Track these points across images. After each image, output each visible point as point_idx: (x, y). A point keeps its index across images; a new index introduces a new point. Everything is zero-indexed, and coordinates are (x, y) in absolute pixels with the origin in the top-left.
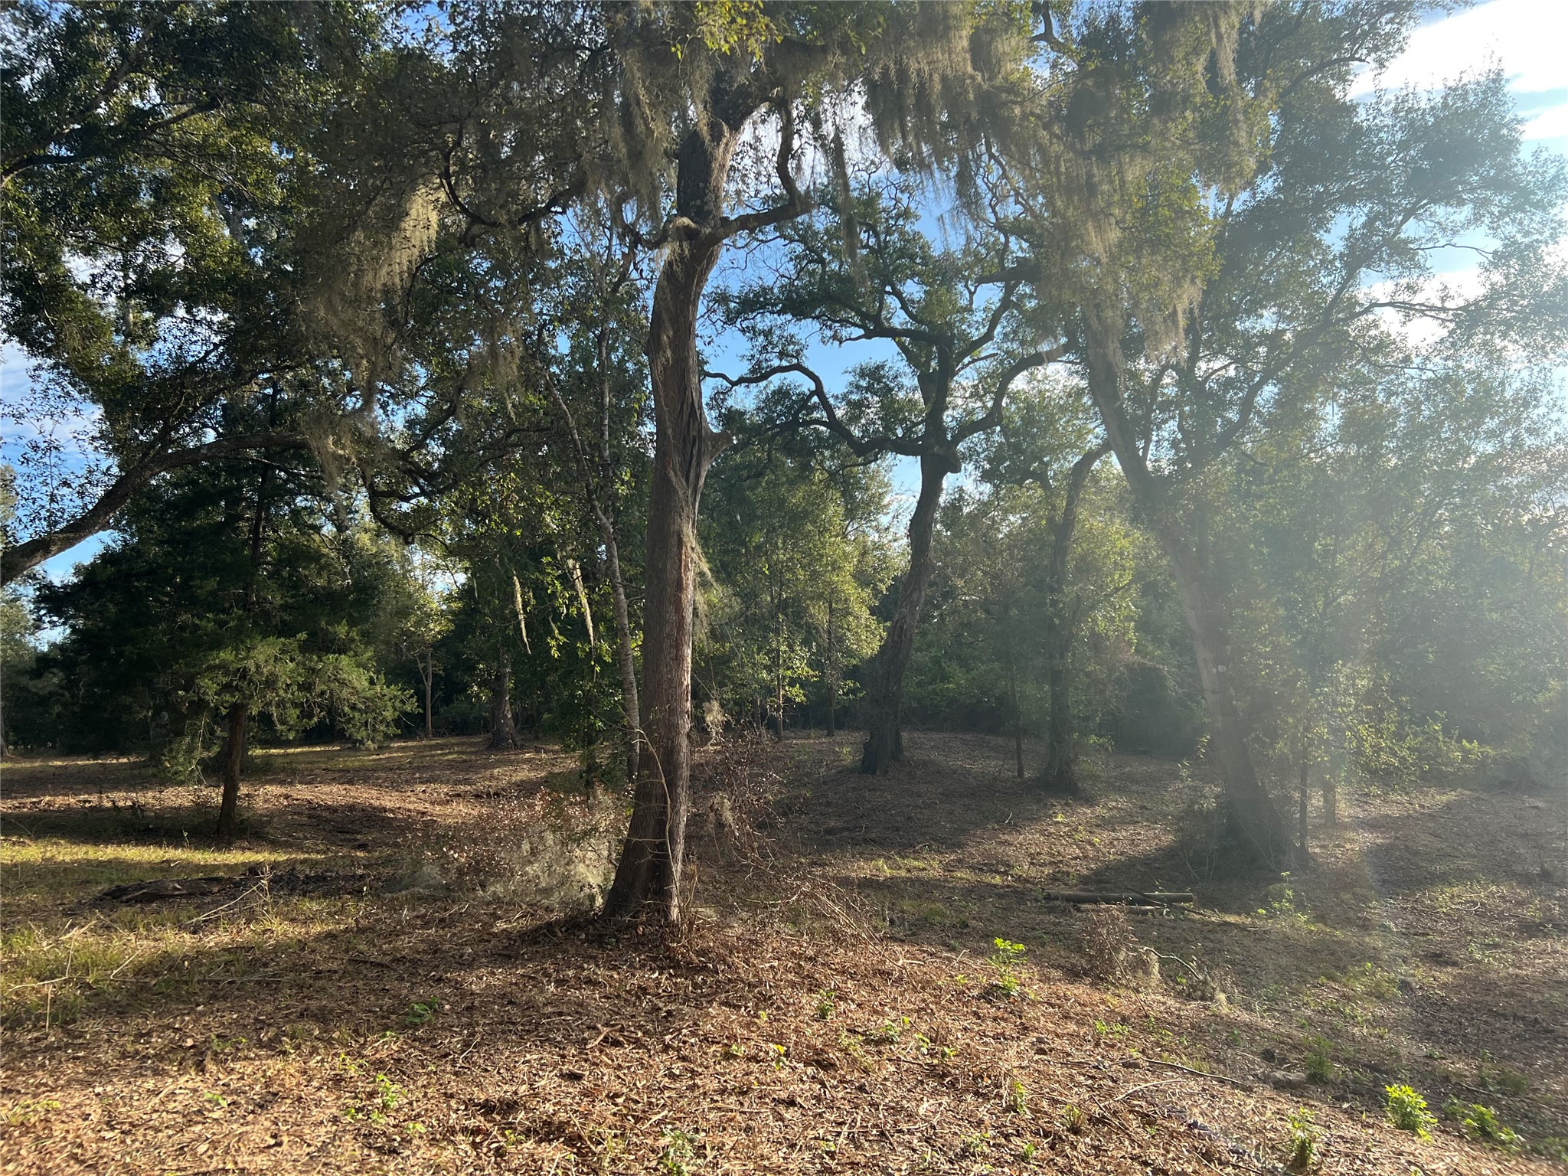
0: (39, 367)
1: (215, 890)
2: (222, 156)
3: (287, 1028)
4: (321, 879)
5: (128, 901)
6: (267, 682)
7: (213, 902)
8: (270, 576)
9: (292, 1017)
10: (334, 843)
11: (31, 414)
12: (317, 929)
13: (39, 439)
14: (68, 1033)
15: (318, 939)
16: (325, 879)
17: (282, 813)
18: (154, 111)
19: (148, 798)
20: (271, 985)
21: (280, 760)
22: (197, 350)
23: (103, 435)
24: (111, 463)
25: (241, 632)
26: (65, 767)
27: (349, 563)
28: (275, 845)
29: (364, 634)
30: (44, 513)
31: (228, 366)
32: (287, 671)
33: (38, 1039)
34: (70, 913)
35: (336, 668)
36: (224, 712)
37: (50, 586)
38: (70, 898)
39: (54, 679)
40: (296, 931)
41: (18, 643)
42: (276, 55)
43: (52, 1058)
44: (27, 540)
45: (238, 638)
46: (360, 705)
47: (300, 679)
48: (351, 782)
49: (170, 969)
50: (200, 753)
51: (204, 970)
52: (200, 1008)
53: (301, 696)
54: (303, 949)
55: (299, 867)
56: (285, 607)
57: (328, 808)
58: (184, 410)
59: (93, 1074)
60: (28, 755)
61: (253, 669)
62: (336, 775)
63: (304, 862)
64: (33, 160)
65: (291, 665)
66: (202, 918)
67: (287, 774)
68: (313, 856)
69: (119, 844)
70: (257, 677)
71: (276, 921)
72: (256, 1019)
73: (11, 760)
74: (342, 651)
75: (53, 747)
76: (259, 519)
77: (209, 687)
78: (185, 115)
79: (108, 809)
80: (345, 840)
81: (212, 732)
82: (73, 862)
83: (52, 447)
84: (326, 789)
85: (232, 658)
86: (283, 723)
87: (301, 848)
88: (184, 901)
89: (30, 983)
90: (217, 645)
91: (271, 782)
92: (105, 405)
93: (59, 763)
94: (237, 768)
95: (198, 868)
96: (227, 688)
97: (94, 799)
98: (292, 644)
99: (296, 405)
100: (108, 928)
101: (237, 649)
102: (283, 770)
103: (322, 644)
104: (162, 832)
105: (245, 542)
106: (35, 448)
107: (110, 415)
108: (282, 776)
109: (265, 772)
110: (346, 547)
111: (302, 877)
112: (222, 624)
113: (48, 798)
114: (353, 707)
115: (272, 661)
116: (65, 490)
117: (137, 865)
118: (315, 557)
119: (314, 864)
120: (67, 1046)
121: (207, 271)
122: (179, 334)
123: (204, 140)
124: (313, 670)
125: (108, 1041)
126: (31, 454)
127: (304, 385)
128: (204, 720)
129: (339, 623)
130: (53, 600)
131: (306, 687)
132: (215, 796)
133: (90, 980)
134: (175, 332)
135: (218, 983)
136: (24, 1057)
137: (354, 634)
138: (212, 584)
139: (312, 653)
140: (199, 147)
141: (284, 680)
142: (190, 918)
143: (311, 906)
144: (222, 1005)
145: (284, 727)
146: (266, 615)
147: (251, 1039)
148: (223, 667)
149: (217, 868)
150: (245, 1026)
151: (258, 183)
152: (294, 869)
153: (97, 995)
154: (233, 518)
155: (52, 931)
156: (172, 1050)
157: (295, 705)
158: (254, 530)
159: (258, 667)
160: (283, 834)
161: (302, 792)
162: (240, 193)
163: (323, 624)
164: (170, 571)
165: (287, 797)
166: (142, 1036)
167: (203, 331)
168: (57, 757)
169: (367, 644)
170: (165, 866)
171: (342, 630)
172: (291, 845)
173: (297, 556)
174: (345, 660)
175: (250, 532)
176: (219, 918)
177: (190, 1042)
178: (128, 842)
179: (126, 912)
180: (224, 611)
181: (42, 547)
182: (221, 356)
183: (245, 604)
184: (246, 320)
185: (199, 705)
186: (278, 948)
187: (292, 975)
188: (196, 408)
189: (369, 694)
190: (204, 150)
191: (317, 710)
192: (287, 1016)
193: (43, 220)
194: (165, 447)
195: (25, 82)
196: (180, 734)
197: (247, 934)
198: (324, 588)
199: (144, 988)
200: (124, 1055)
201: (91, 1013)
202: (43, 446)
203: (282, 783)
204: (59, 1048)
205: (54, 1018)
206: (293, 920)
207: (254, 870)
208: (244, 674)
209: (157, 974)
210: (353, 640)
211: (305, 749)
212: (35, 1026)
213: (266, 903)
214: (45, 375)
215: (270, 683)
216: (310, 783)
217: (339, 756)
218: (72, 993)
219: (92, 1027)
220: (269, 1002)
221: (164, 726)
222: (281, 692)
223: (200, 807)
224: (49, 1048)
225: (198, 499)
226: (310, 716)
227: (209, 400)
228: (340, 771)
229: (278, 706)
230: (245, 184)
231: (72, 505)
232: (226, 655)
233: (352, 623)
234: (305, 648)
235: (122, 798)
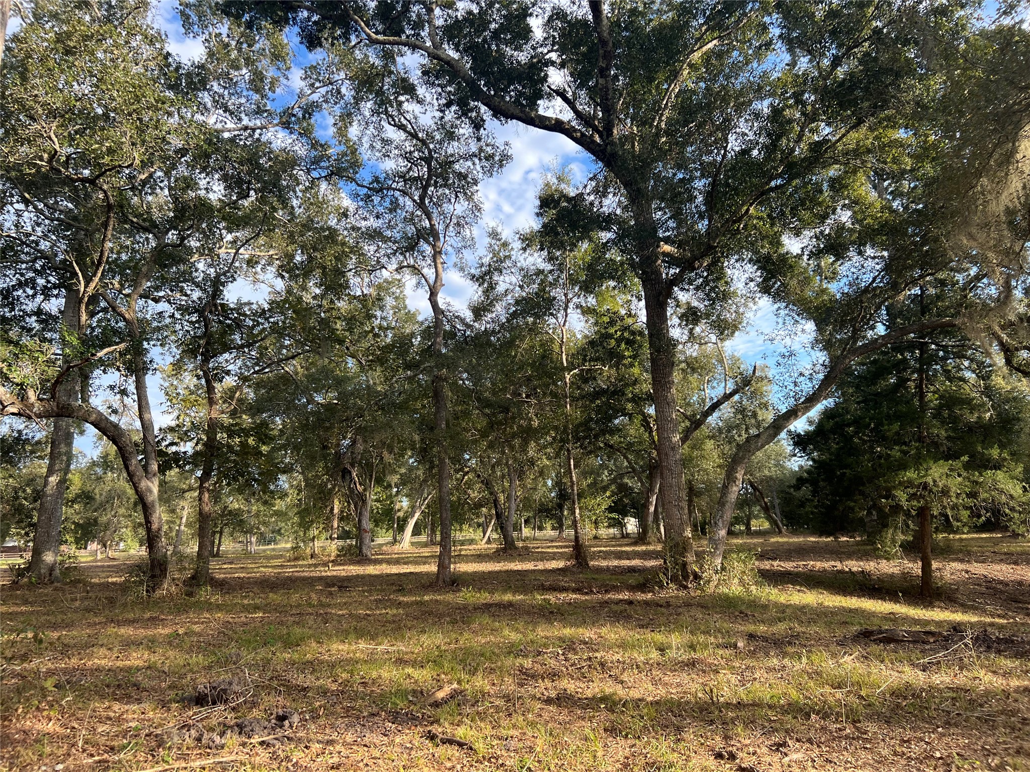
0: (779, 308)
1: (932, 640)
2: (869, 151)
3: (1008, 759)
4: (1009, 641)
5: (875, 640)
6: (942, 492)
7: (931, 650)
8: (934, 416)
9: (1011, 751)
10: (1009, 610)
11: (779, 337)
12: (1015, 683)
13: (784, 350)
14: (857, 729)
15: (1017, 690)
16: (1013, 641)
17: (965, 583)
18: (825, 141)
19: (870, 566)
20: (988, 722)
21: (957, 544)
22: (867, 278)
23: (817, 341)
24: (822, 357)
25: (920, 458)
26: (818, 542)
27: (991, 400)
28: (965, 608)
29: (1013, 454)
30: (792, 394)
31: (888, 283)
32: (955, 484)
33: (840, 730)
34: (841, 643)
35: (994, 480)
36: (914, 513)
37: (799, 435)
38: (839, 633)
39: (806, 491)
40: (998, 682)
41: (782, 466)
42: (898, 75)
43: (851, 744)
44: (785, 410)
45: (918, 461)
46: (1018, 508)
47: (967, 490)
48: (1016, 563)
49: (913, 695)
50: (901, 537)
51: (937, 701)
52: (940, 730)
53: (970, 502)
54: (1008, 698)
55: (989, 629)
56: (948, 438)
57: (1001, 582)
58: (864, 317)
59: (879, 763)
60: (794, 533)
61: (932, 483)
62: (1003, 557)
63: (992, 625)
64: (763, 194)
65: (960, 479)
66: (926, 660)
67: (965, 554)
68: (997, 620)
69: (859, 597)
70: (935, 489)
71: (983, 672)
72: (983, 747)
73: (786, 536)
74: (997, 466)
75: (808, 528)
76: (921, 380)
77: (902, 496)
78: (844, 135)
79: (847, 572)
80: (1019, 608)
81: (908, 526)
82: (835, 607)
83: (792, 354)
84: (997, 567)
85: (915, 476)
86: (958, 521)
87: (984, 612)
88: (911, 645)
89: (828, 689)
90: (904, 467)
91: (954, 560)
92: (815, 321)
93: (813, 539)
94: (929, 550)
95: (917, 622)
96: (913, 497)
97: (839, 565)
98: (957, 464)
99: (939, 297)
100: (866, 658)
101: (918, 469)
102: (961, 551)
103: (982, 464)
104: (884, 591)
105: (914, 395)
106: (784, 356)
107: (820, 329)
108: (960, 556)
109: (947, 552)
110: (988, 391)
111: (993, 638)
112: (905, 453)
113: (812, 563)
114: (1012, 509)
115: (944, 477)
116: (802, 378)
117: (873, 614)
118: (968, 402)
119: (1001, 627)
120: (858, 738)
121: (869, 226)
122: (855, 270)
123: (857, 145)
124: (977, 482)
125: (883, 740)
126: (781, 360)
127: (943, 283)
128: (901, 518)
129: (992, 447)
130: (801, 441)
131: (973, 495)
132: (915, 568)
133: (863, 693)
134: (853, 270)
135: (949, 712)
136: (834, 739)
137: (1005, 455)
138: (896, 427)
139: (974, 469)
140: (855, 151)
141: (954, 490)
142: (918, 659)
143: (1007, 663)
144: (956, 731)
145: (959, 524)
146: (936, 445)
147: (982, 762)
148: (910, 484)
149: (927, 622)
150: (976, 751)
151: (895, 160)
152: (986, 631)
153: (869, 705)
154: (902, 382)
155: (834, 655)
156: (926, 758)
157: (966, 508)
158: (919, 387)
159: (934, 481)
160: (970, 600)
161: (978, 569)
162: (883, 170)
163: (979, 449)
164: (867, 420)
165: (967, 572)
166: (905, 742)
167: (870, 263)
168: (813, 534)
169: (1017, 461)
170: (891, 617)
171: (995, 453)
172: (976, 608)
173: (951, 401)
174: (1000, 475)
175: (915, 388)
176: (939, 662)
177: (938, 755)
178: (864, 596)
179: (875, 648)
180: (905, 443)
181: (792, 414)
182: (883, 277)
183: (920, 439)
184: (898, 250)
185: (897, 509)
186: (988, 693)
187: (1003, 717)
188: (871, 315)
189: (1024, 499)
190: (857, 152)
191: (983, 512)
192: (1006, 749)
193: (772, 225)
194: (855, 342)
195: (755, 153)
196: (885, 526)
197: (962, 679)
198: (976, 423)
199: (898, 706)
200: (895, 754)
201: (869, 717)
202: (787, 354)
203: (962, 561)
204: (853, 738)
205: (847, 717)
206: (994, 672)
207: (957, 628)
208: (925, 486)
209: (905, 698)
210: (1005, 459)
211: (975, 536)
212: (837, 720)
213: (971, 656)
214: (782, 312)
215: (945, 492)
216: (983, 562)
217: (1002, 542)
218: (853, 700)
219: (872, 728)
220: (990, 735)
221: (875, 520)
222: (954, 499)
223: (905, 575)
224: (847, 737)
225: (879, 371)
226: (979, 516)
227: (878, 308)
228: (1005, 554)
229: (952, 508)
230: (885, 163)
231: (807, 387)
232: (911, 474)
233: (1002, 446)
234: (967, 466)
235: (854, 565)
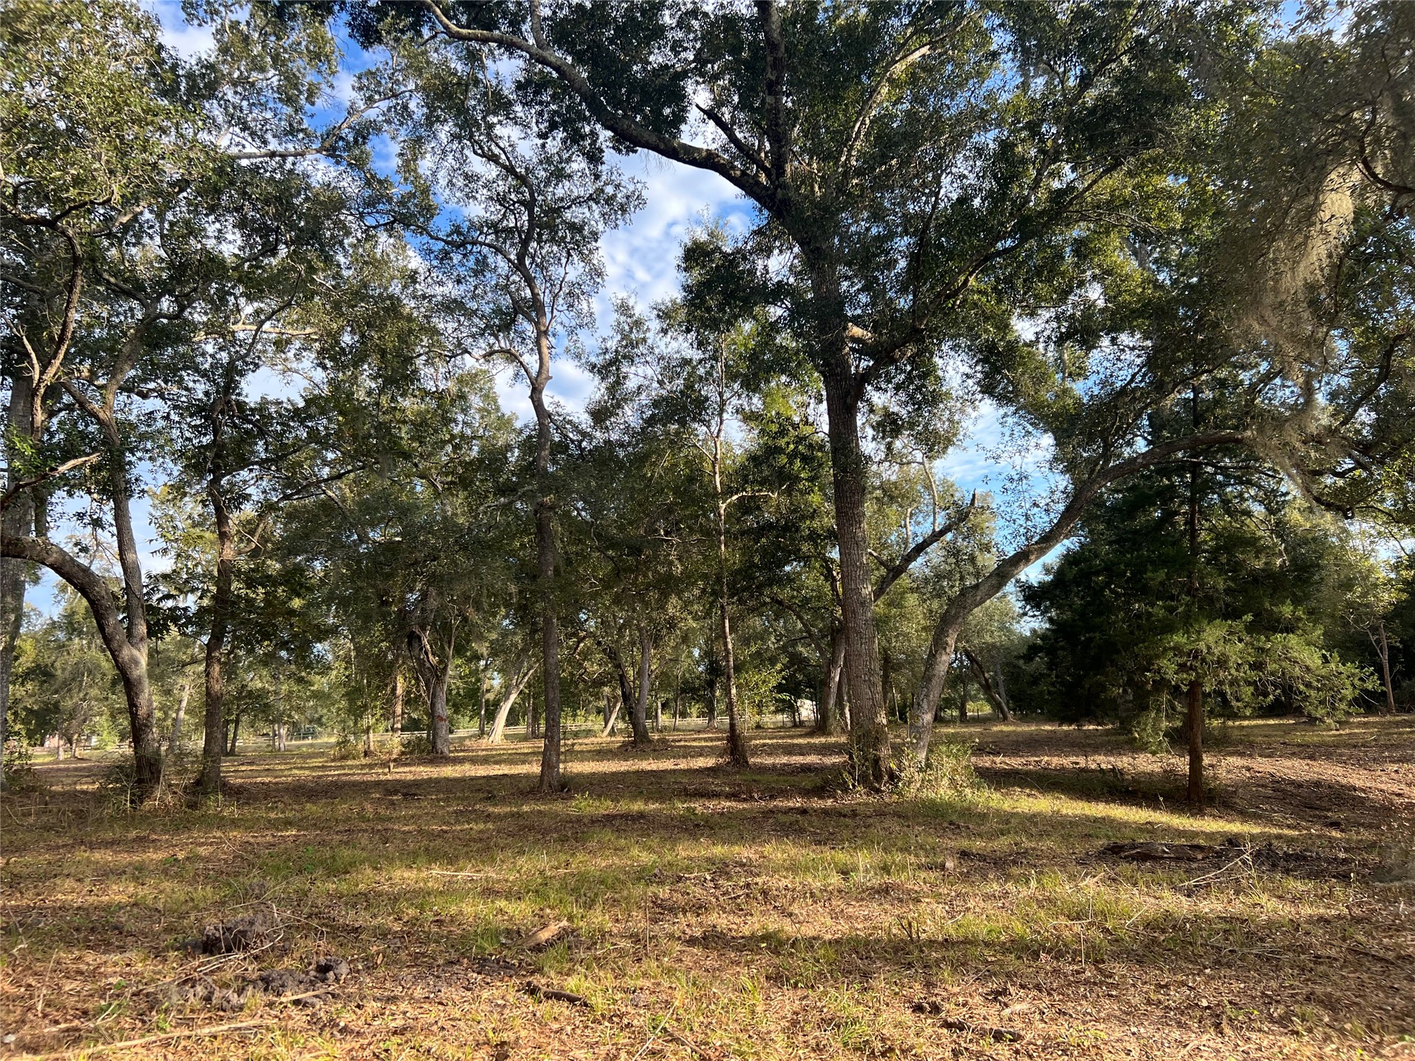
0: (1005, 415)
1: (1200, 857)
2: (1126, 204)
3: (1296, 1008)
4: (1299, 858)
5: (1126, 857)
6: (1218, 662)
7: (1199, 869)
8: (1208, 562)
9: (1299, 998)
10: (1303, 819)
11: (1006, 454)
12: (1307, 911)
13: (1013, 473)
14: (1100, 971)
15: (1310, 920)
16: (1305, 858)
17: (1246, 785)
18: (1070, 188)
19: (1123, 762)
20: (1271, 961)
21: (1236, 732)
22: (1126, 374)
23: (1055, 459)
24: (1063, 482)
25: (1189, 617)
26: (1054, 732)
27: (1283, 541)
28: (1244, 816)
29: (1311, 612)
30: (1022, 531)
31: (1151, 382)
32: (1236, 651)
33: (1078, 972)
34: (1082, 862)
35: (1284, 647)
36: (1185, 689)
37: (1030, 587)
38: (1079, 849)
39: (1040, 661)
40: (1286, 911)
41: (1009, 630)
42: (1167, 100)
43: (1091, 991)
44: (1012, 553)
45: (1187, 622)
46: (1315, 684)
47: (1251, 660)
48: (1312, 758)
49: (1174, 927)
50: (1165, 724)
51: (1204, 934)
52: (1208, 971)
53: (1253, 675)
54: (1297, 930)
55: (1275, 842)
56: (1228, 591)
57: (1292, 783)
58: (1120, 428)
59: (1127, 1014)
60: (1024, 719)
61: (1205, 651)
62: (1296, 750)
63: (1279, 837)
64: (987, 258)
65: (1241, 646)
66: (1192, 882)
67: (1245, 746)
68: (1286, 832)
69: (1107, 802)
70: (1209, 658)
71: (1265, 897)
72: (1263, 993)
73: (1013, 724)
74: (1289, 629)
75: (1042, 713)
76: (1193, 513)
77: (1168, 667)
78: (1095, 182)
79: (1093, 771)
80: (1314, 816)
81: (1174, 708)
82: (1076, 816)
83: (1023, 477)
84: (1288, 763)
85: (1184, 640)
86: (1238, 700)
87: (1270, 821)
88: (1173, 864)
89: (1063, 921)
90: (1169, 629)
91: (1231, 754)
92: (1053, 433)
93: (1048, 728)
94: (1199, 740)
95: (1181, 833)
96: (1182, 667)
97: (1082, 762)
98: (1238, 625)
99: (1217, 402)
100: (1114, 880)
101: (1188, 632)
102: (1241, 742)
103: (1268, 625)
104: (1140, 795)
105: (1183, 533)
106: (1011, 480)
107: (1059, 443)
108: (1240, 748)
109: (1223, 743)
110: (1280, 529)
111: (1281, 854)
112: (1171, 610)
113: (1046, 758)
114: (1308, 685)
115: (1221, 642)
116: (1036, 510)
117: (1126, 824)
118: (1252, 543)
119: (1290, 841)
120: (1101, 983)
121: (1125, 305)
122: (1109, 365)
123: (1112, 196)
124: (1263, 650)
125: (1134, 985)
126: (1008, 485)
127: (1222, 383)
128: (1165, 697)
129: (1283, 603)
130: (1033, 596)
131: (1257, 666)
132: (1182, 764)
133: (1109, 925)
134: (1106, 364)
135: (1219, 949)
136: (1069, 985)
137: (1300, 613)
138: (1161, 575)
139: (1259, 633)
140: (1108, 202)
141: (1234, 659)
142: (1182, 881)
143: (1297, 886)
144: (1228, 972)
145: (1239, 704)
146: (1210, 600)
147: (1261, 1012)
148: (1177, 650)
149: (1196, 834)
150: (1254, 998)
151: (1160, 216)
152: (1270, 845)
153: (1117, 941)
154: (1169, 516)
155: (1072, 878)
156: (1189, 1007)
157: (1249, 683)
158: (1190, 522)
159: (1209, 648)
160: (1252, 806)
161: (1264, 765)
162: (1145, 230)
163: (1267, 605)
164: (1122, 567)
165: (1248, 769)
166: (1162, 987)
167: (1128, 356)
168: (1049, 720)
169: (1315, 622)
170: (1149, 828)
171: (1287, 610)
172: (1260, 817)
173: (1234, 542)
174: (1293, 639)
175: (1185, 524)
176: (1208, 885)
177: (1205, 1003)
178: (1114, 801)
179: (1126, 868)
180: (1172, 598)
181: (1023, 557)
182: (1145, 375)
183: (1190, 592)
184: (1164, 339)
185: (1161, 684)
186: (1270, 924)
187: (1291, 954)
188: (1129, 425)
189: (1323, 672)
190: (1114, 205)
191: (1271, 688)
192: (1293, 996)
193: (999, 301)
194: (1107, 462)
195: (977, 202)
196: (1145, 708)
197: (1238, 907)
198: (1263, 570)
199: (1154, 941)
200: (1149, 1002)
201: (1116, 956)
202: (1016, 477)
203: (1242, 755)
204: (1095, 984)
205: (1088, 956)
206: (1280, 897)
207: (1233, 841)
208: (1196, 654)
209: (1164, 931)
210: (1299, 619)
211: (1260, 722)
212: (1073, 960)
213: (1251, 877)
214: (1010, 420)
215: (1222, 662)
216: (1269, 756)
217: (1295, 730)
218: (1096, 935)
219: (1119, 969)
220: (1273, 978)
221: (1130, 702)
222: (1233, 671)
223: (1169, 773)
224: (1087, 982)
225: (1137, 501)
226: (1266, 695)
227: (1138, 416)
228: (1299, 745)
229: (1231, 684)
230: (1149, 220)
231: (1042, 522)
232: (1179, 638)
233: (1297, 602)
234: (1250, 628)
235: (1103, 761)
